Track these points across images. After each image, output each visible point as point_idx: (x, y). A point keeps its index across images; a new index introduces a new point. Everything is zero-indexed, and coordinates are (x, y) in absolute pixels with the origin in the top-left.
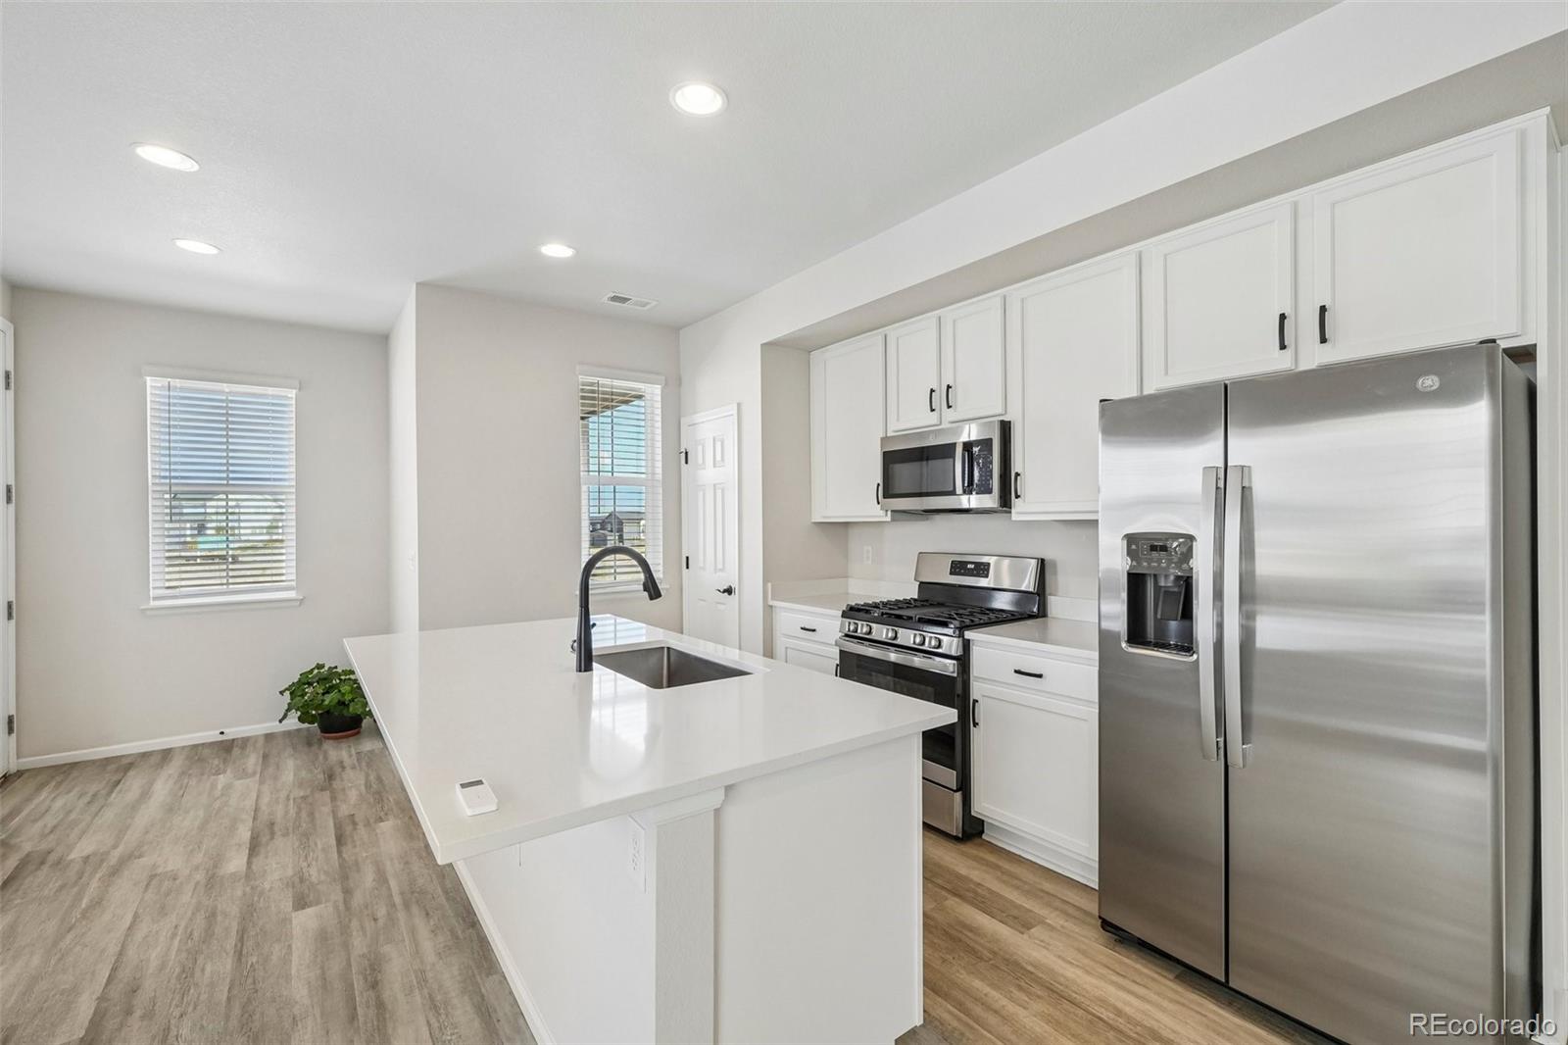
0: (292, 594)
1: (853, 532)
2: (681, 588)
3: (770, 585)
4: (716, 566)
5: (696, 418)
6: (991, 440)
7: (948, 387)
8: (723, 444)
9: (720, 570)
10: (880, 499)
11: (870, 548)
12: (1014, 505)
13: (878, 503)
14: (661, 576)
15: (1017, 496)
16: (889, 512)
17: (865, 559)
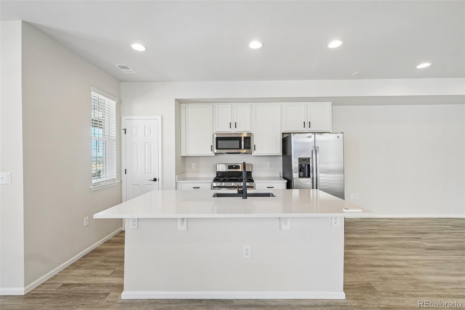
2: (121, 182)
3: (177, 176)
4: (145, 172)
5: (132, 117)
6: (250, 137)
7: (236, 123)
8: (150, 128)
9: (148, 173)
10: (212, 150)
11: (194, 164)
12: (253, 152)
13: (212, 151)
14: (115, 177)
15: (255, 150)
16: (214, 153)
17: (192, 167)
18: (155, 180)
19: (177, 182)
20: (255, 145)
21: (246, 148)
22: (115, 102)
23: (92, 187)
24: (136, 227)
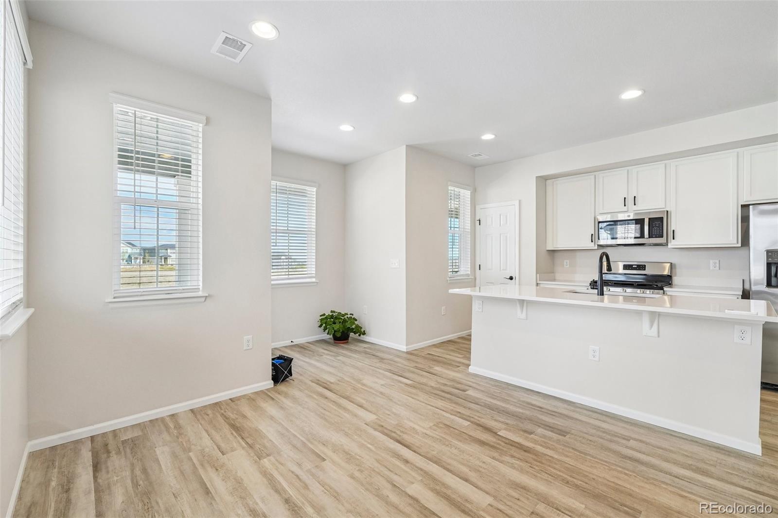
0: (314, 280)
1: (557, 254)
2: (475, 279)
3: (538, 275)
4: (500, 268)
5: (487, 206)
6: (663, 217)
7: (635, 197)
8: (506, 217)
9: (503, 270)
10: (593, 240)
11: (568, 261)
12: (671, 242)
13: (592, 242)
14: (469, 273)
15: (674, 239)
16: (596, 246)
17: (565, 265)
18: (511, 278)
19: (539, 282)
20: (674, 231)
21: (654, 236)
22: (470, 192)
23: (448, 279)
24: (481, 310)
